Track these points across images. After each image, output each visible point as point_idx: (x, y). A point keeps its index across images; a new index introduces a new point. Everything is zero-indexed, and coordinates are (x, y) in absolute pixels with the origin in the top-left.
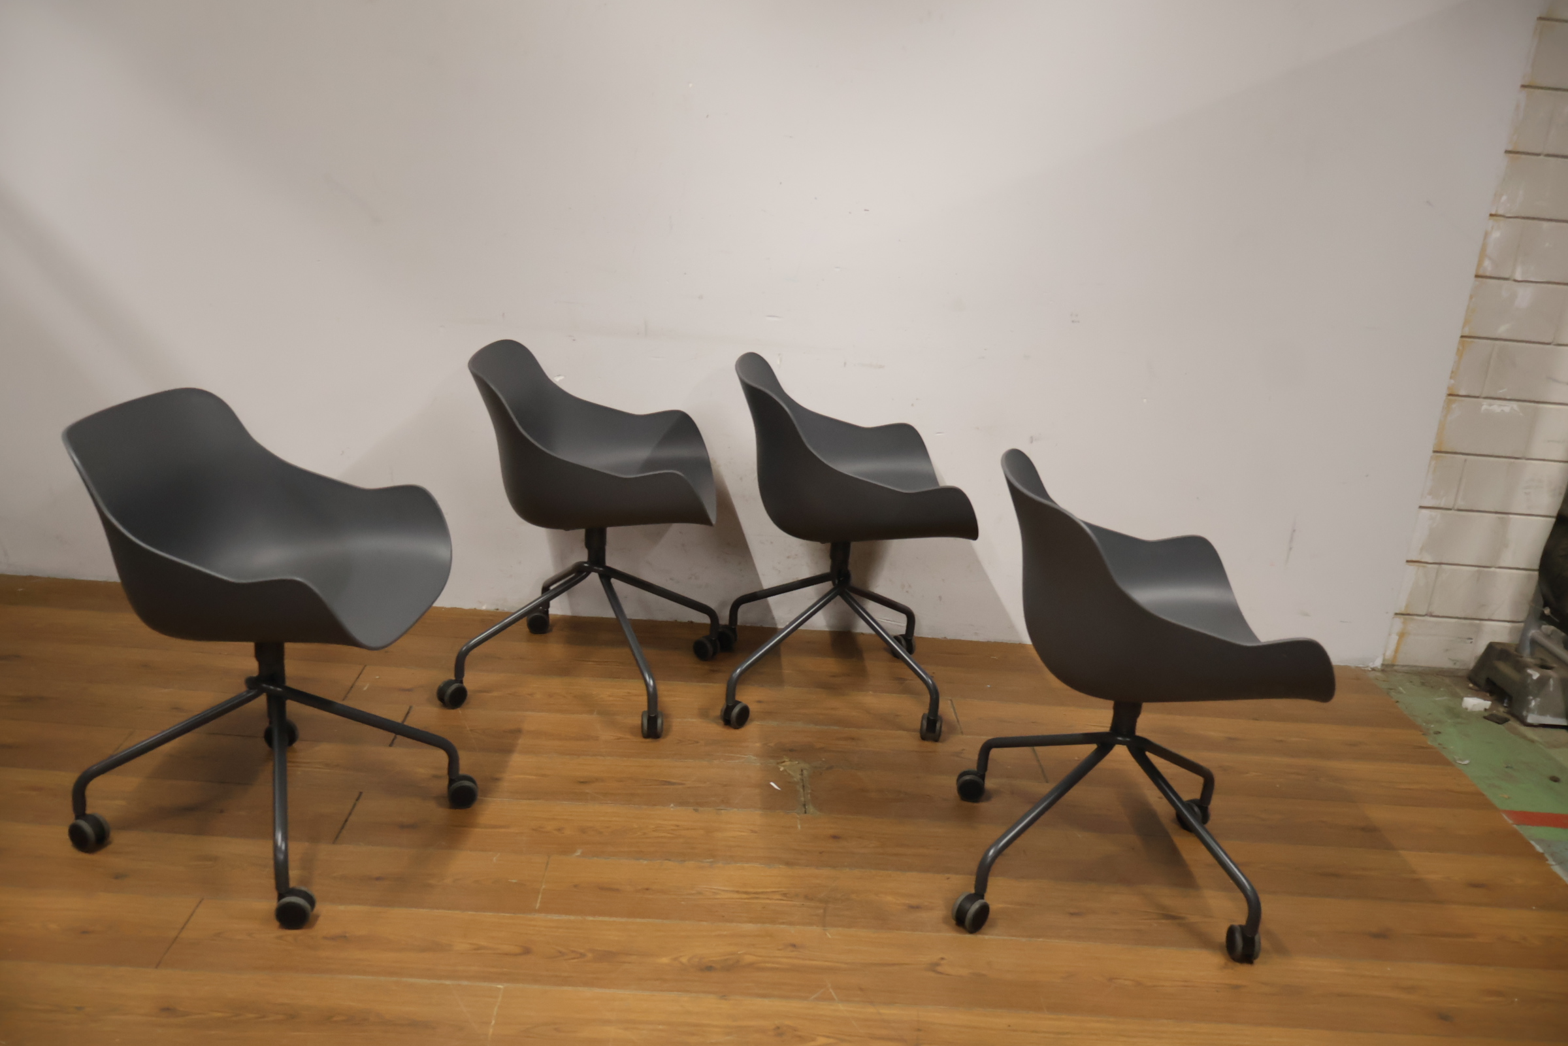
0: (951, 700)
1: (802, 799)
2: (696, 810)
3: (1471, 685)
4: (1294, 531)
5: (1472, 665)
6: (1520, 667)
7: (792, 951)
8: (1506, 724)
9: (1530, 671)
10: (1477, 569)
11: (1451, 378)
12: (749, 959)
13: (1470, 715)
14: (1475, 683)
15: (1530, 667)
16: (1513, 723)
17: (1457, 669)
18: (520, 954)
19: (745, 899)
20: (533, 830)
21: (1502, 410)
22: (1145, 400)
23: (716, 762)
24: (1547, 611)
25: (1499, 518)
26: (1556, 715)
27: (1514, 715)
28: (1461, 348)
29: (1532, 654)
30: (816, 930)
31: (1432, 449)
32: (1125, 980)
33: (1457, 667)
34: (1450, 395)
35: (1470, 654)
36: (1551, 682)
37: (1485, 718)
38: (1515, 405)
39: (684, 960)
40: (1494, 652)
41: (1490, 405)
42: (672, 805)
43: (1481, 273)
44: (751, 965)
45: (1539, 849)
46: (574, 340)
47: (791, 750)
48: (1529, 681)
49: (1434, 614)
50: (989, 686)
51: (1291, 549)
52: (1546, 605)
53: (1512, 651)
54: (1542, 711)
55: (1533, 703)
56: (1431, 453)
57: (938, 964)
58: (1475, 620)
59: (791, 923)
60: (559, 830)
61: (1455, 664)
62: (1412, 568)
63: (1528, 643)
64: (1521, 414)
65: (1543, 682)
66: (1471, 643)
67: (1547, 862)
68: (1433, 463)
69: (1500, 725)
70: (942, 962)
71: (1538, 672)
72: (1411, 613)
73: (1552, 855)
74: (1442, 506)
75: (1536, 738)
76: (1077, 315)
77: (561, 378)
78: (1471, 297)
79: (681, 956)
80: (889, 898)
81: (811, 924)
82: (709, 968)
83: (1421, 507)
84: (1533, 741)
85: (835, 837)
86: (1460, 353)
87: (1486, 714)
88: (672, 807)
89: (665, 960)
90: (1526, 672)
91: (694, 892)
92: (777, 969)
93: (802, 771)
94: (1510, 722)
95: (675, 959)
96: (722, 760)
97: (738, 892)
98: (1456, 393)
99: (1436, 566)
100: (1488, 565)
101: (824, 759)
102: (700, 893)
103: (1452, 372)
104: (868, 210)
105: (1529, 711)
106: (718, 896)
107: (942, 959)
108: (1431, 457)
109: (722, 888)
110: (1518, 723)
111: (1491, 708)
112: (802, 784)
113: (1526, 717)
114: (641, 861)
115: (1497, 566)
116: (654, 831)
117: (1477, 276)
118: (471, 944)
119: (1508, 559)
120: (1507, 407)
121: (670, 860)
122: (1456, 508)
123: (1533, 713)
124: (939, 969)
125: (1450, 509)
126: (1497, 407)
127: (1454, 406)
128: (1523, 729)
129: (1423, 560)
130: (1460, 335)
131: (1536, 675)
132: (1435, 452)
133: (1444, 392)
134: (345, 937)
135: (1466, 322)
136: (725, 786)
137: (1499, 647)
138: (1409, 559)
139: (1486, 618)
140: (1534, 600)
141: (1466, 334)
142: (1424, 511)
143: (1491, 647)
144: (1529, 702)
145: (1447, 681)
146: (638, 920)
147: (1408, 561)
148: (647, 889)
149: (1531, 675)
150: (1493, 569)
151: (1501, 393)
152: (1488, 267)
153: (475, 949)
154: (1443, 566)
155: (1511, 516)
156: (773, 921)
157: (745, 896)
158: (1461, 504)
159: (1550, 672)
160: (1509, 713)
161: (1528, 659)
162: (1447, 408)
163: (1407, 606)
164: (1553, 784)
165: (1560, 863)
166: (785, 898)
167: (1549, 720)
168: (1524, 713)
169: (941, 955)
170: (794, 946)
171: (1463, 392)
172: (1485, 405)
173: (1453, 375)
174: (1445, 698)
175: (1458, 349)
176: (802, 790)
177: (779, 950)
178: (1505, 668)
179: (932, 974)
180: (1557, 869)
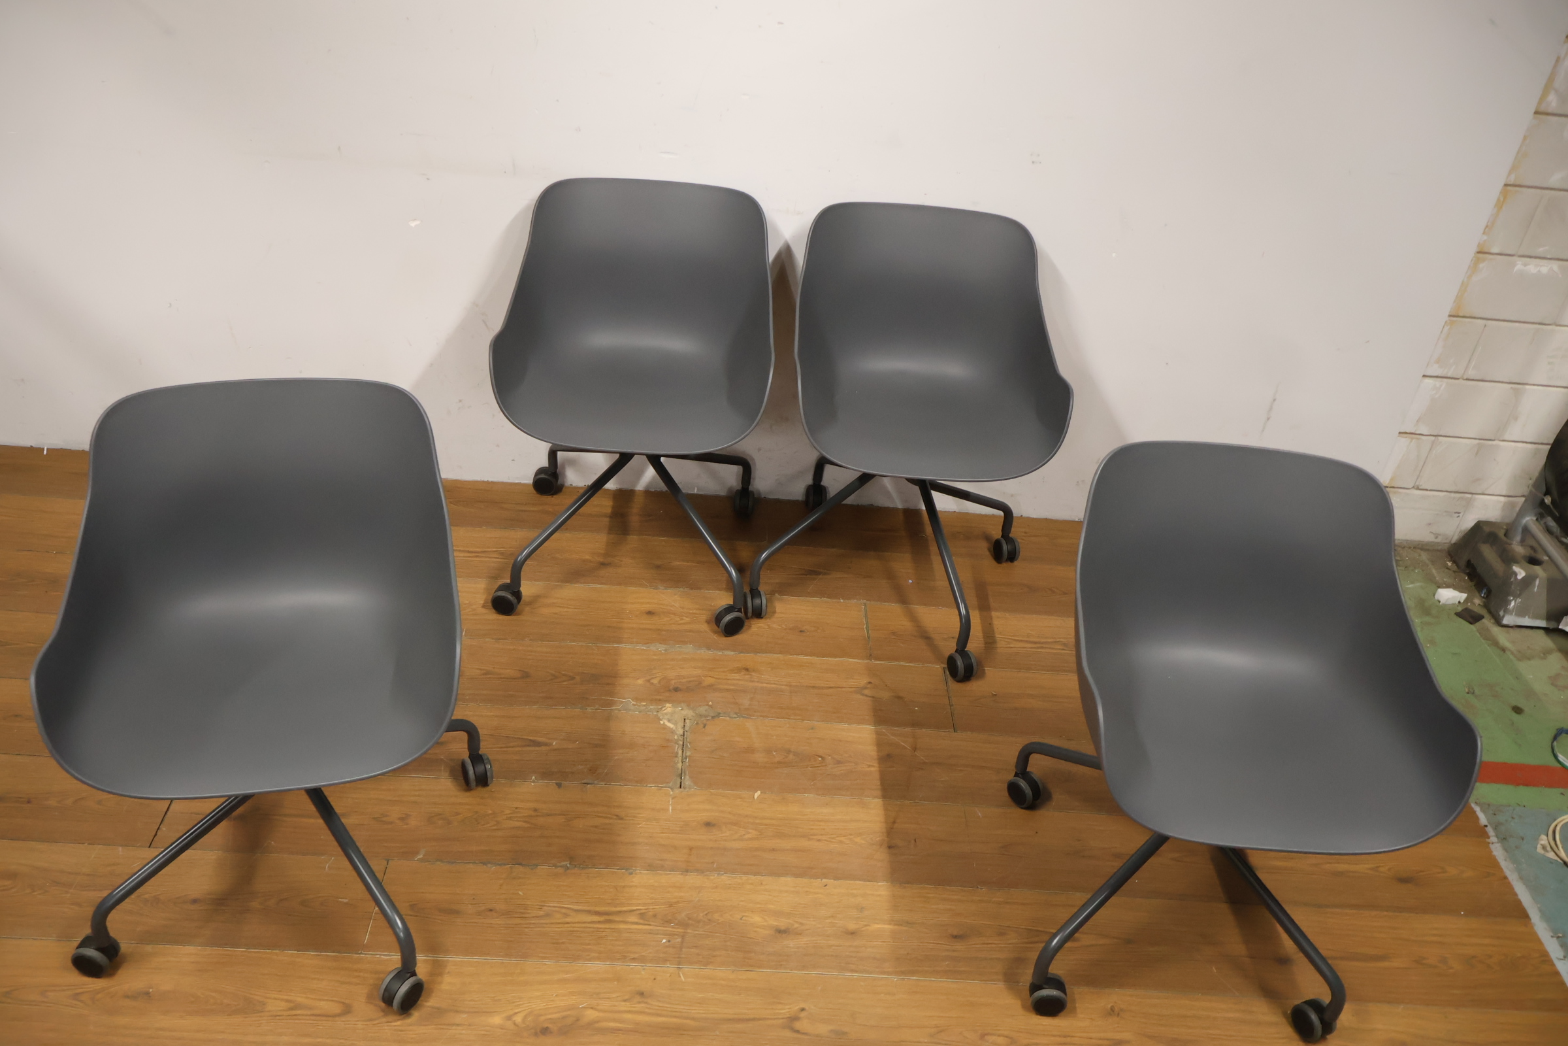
0: (865, 605)
1: (680, 765)
2: (559, 785)
3: (1449, 564)
4: (1274, 400)
5: (1455, 539)
6: (1508, 559)
7: (639, 1003)
8: (1478, 624)
9: (1516, 568)
10: (1477, 441)
11: (1484, 233)
12: (591, 1015)
13: (1443, 608)
14: (1454, 562)
15: (1516, 562)
16: (1487, 622)
17: (1438, 543)
18: (339, 1015)
19: (599, 922)
20: (374, 818)
21: (1539, 271)
22: (1114, 255)
23: (589, 710)
24: (1548, 500)
25: (1511, 388)
26: (1536, 617)
27: (1490, 612)
28: (1502, 199)
29: (1522, 541)
30: (670, 968)
31: (1448, 314)
32: (999, 1036)
33: (1439, 540)
34: (1479, 252)
35: (1454, 528)
36: (1537, 582)
37: (1458, 614)
38: (1555, 266)
39: (518, 1019)
40: (1480, 533)
41: (1525, 265)
42: (534, 777)
43: (1543, 108)
44: (591, 1026)
45: (1483, 819)
46: (428, 179)
47: (676, 690)
48: (1512, 580)
49: (1420, 488)
50: (910, 581)
51: (1268, 419)
52: (1547, 493)
53: (1501, 534)
54: (1521, 612)
55: (1513, 604)
56: (1446, 318)
57: (795, 1018)
58: (1465, 494)
59: (642, 960)
60: (402, 819)
61: (1436, 538)
62: (1404, 441)
63: (1520, 530)
64: (1560, 276)
65: (1528, 581)
66: (1459, 516)
67: (1488, 840)
68: (1447, 328)
69: (1472, 626)
70: (803, 1014)
71: (1522, 568)
72: (1396, 486)
73: (1495, 828)
74: (1449, 375)
75: (1507, 644)
76: (1039, 155)
77: (418, 222)
78: (1525, 138)
79: (516, 1013)
80: (757, 919)
81: (665, 961)
82: (545, 1031)
83: (1424, 376)
84: (1504, 650)
85: (708, 824)
86: (1499, 205)
87: (1460, 609)
88: (533, 782)
89: (497, 1020)
90: (1511, 568)
91: (541, 913)
92: (619, 1030)
93: (685, 720)
94: (1483, 620)
95: (509, 1018)
96: (597, 707)
97: (589, 912)
98: (1486, 251)
99: (1433, 438)
100: (1493, 439)
101: (710, 703)
102: (547, 915)
103: (1487, 226)
104: (782, 23)
105: (1506, 611)
106: (568, 920)
107: (803, 1010)
108: (1446, 322)
109: (576, 907)
110: (1493, 621)
111: (1466, 600)
112: (681, 743)
113: (1504, 616)
114: (489, 865)
115: (1501, 439)
116: (510, 819)
117: (1536, 113)
118: (287, 1001)
119: (1515, 431)
120: (1545, 268)
121: (520, 864)
122: (1465, 378)
123: (1512, 614)
124: (798, 1025)
125: (1458, 379)
126: (1533, 267)
127: (1481, 265)
128: (1495, 630)
129: (1417, 432)
130: (1502, 184)
131: (1521, 573)
132: (1450, 316)
133: (1474, 249)
134: (147, 993)
135: (1513, 169)
136: (596, 746)
137: (1487, 529)
138: (1402, 431)
139: (1480, 492)
140: (1536, 485)
141: (1512, 180)
142: (1427, 380)
143: (1478, 526)
144: (1509, 603)
145: (1424, 556)
146: (476, 959)
147: (1400, 433)
148: (491, 910)
149: (1516, 574)
150: (1494, 443)
151: (1540, 251)
152: (1553, 102)
153: (291, 1009)
154: (1440, 438)
155: (1527, 387)
156: (624, 958)
157: (596, 918)
158: (1471, 373)
159: (1538, 569)
160: (1486, 606)
161: (1518, 549)
162: (1474, 267)
163: (1392, 479)
164: (1515, 716)
165: (1503, 839)
166: (641, 921)
167: (1527, 621)
168: (1501, 613)
169: (802, 1005)
170: (642, 994)
171: (1495, 250)
172: (1519, 265)
173: (1488, 229)
174: (1418, 584)
175: (1498, 200)
176: (680, 752)
177: (625, 1001)
178: (1488, 552)
179: (788, 1034)
180: (1497, 851)
